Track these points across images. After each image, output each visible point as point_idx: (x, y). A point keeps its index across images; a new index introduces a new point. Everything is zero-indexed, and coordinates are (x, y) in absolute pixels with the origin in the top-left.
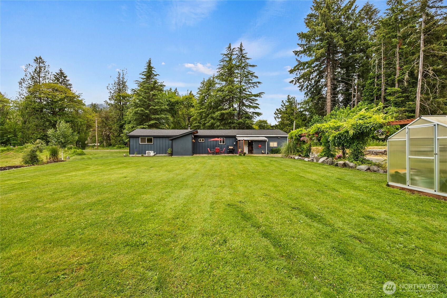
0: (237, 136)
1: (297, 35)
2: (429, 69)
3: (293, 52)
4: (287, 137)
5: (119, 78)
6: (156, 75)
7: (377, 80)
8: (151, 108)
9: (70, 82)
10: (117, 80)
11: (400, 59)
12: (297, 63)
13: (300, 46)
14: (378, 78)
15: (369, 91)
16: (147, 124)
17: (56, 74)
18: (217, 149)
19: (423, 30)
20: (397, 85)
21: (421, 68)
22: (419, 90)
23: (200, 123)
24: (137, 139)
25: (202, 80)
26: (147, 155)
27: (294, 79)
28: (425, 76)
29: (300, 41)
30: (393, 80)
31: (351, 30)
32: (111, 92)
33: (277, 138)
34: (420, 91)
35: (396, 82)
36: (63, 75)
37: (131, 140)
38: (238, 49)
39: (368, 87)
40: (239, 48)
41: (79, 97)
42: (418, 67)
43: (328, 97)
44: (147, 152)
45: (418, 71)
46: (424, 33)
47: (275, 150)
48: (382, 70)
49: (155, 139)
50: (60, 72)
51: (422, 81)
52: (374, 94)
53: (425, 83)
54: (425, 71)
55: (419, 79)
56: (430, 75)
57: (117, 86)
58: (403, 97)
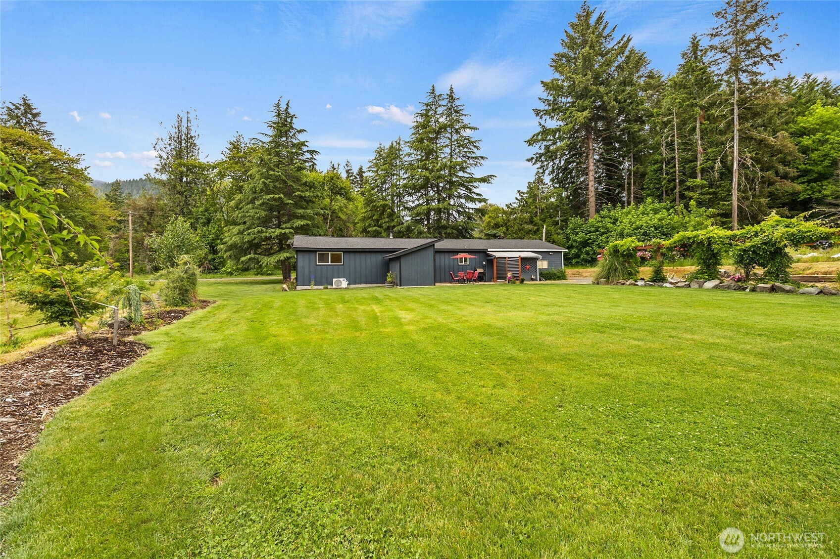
0: (489, 250)
1: (540, 83)
2: (747, 157)
3: (534, 110)
4: (561, 252)
5: (179, 127)
6: (300, 131)
7: (666, 166)
8: (297, 194)
9: (47, 128)
10: (174, 132)
11: (702, 138)
12: (540, 129)
13: (544, 102)
14: (668, 163)
15: (654, 182)
16: (289, 225)
17: (13, 107)
18: (469, 273)
19: (738, 101)
20: (699, 175)
21: (736, 154)
22: (735, 184)
23: (380, 226)
24: (312, 255)
25: (376, 146)
26: (334, 286)
27: (534, 156)
28: (742, 165)
29: (546, 94)
30: (692, 169)
31: (625, 86)
32: (161, 157)
33: (547, 254)
34: (736, 187)
35: (698, 171)
36: (31, 109)
37: (300, 256)
38: (447, 97)
39: (652, 176)
40: (448, 95)
41: (77, 161)
42: (733, 152)
43: (590, 188)
44: (334, 280)
45: (733, 158)
46: (738, 105)
47: (547, 274)
48: (676, 152)
49: (347, 255)
50: (22, 102)
51: (738, 172)
52: (663, 187)
53: (742, 176)
54: (742, 158)
55: (734, 169)
56: (748, 165)
57: (174, 145)
58: (710, 194)
